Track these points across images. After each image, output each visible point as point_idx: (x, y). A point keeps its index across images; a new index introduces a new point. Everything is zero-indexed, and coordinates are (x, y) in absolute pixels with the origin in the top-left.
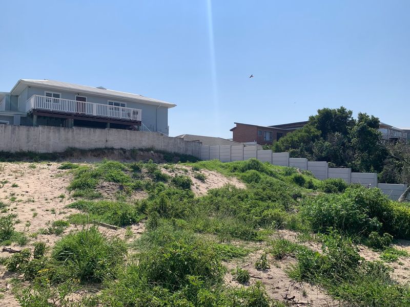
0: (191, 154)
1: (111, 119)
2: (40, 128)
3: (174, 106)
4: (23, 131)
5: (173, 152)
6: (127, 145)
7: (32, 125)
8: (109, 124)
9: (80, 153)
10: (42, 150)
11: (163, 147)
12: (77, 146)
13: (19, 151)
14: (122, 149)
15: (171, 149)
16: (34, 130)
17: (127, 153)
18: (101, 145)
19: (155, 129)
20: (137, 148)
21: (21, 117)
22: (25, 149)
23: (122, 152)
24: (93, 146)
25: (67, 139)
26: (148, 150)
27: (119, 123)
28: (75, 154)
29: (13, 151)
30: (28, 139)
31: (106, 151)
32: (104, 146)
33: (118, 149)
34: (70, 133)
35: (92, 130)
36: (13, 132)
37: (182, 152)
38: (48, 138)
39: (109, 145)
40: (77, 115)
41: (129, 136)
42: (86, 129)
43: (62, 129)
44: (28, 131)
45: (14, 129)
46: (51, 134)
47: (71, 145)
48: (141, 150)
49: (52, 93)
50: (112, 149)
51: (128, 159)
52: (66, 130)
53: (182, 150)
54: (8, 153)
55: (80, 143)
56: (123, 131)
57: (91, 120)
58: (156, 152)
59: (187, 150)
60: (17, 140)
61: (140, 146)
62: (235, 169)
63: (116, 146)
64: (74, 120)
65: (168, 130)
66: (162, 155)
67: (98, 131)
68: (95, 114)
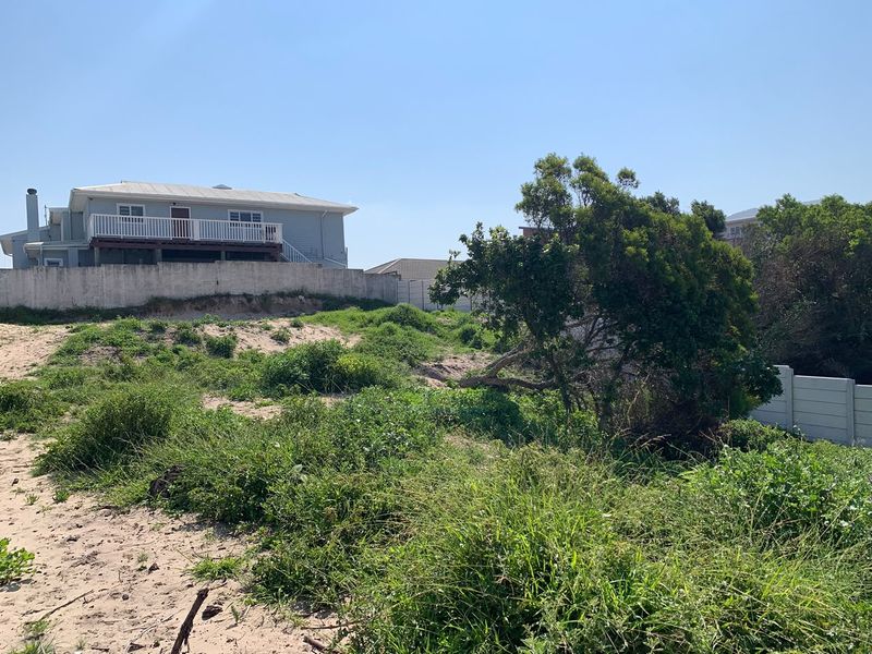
0: (380, 298)
1: (227, 244)
2: (103, 268)
3: (353, 209)
4: (75, 275)
5: (343, 295)
6: (255, 288)
7: (92, 264)
8: (223, 254)
9: (170, 306)
10: (109, 305)
11: (322, 288)
12: (167, 293)
13: (71, 307)
14: (245, 295)
15: (338, 290)
16: (93, 273)
17: (254, 302)
18: (209, 290)
19: (320, 255)
20: (273, 292)
21: (80, 251)
22: (81, 303)
23: (244, 300)
24: (193, 294)
25: (149, 284)
26: (294, 294)
27: (242, 250)
28: (163, 308)
29: (62, 308)
30: (84, 286)
31: (217, 300)
32: (213, 293)
33: (238, 296)
34: (153, 273)
35: (191, 265)
36: (60, 278)
37: (360, 294)
38: (117, 284)
39: (223, 289)
40: (164, 242)
41: (257, 273)
42: (180, 264)
43: (139, 268)
44: (84, 274)
45: (61, 273)
46: (122, 277)
47: (156, 294)
48: (281, 295)
49: (130, 205)
50: (228, 295)
51: (255, 311)
52: (147, 268)
53: (360, 291)
54: (54, 311)
55: (170, 289)
56: (245, 265)
57: (191, 248)
58: (311, 296)
59: (371, 291)
60: (68, 291)
61: (279, 288)
62: (371, 321)
63: (236, 290)
64: (163, 250)
65: (346, 255)
66: (320, 303)
67: (201, 267)
68: (197, 238)
